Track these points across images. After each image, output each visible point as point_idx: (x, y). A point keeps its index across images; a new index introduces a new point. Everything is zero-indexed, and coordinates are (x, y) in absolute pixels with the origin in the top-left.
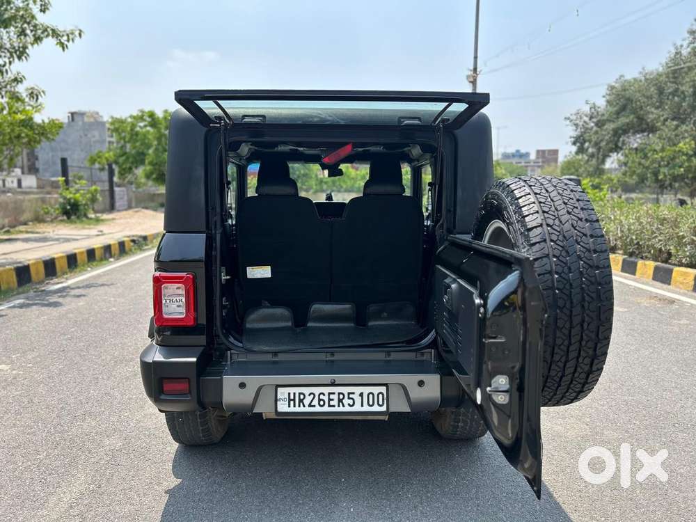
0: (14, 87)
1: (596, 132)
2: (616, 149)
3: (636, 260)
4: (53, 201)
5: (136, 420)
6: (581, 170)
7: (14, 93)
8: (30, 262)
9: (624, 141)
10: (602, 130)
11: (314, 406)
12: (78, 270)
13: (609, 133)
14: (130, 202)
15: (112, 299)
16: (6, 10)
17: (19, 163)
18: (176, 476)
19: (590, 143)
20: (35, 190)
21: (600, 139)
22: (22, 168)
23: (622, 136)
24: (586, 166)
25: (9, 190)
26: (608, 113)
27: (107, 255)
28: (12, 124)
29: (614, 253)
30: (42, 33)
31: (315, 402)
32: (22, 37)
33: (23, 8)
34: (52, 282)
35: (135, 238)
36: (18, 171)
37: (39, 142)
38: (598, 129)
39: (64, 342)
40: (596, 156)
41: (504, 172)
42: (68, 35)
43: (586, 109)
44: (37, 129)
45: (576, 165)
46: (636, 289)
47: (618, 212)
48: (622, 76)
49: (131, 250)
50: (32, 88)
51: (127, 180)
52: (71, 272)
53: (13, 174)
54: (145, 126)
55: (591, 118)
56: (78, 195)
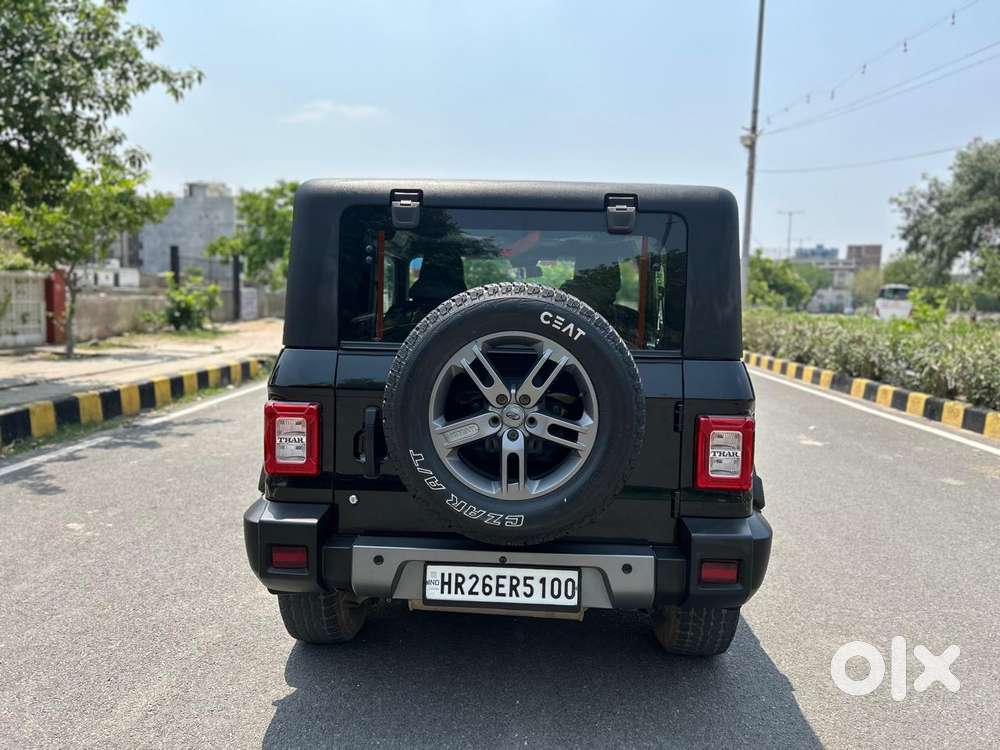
0: (110, 149)
1: (938, 222)
2: (969, 245)
3: (984, 412)
4: (157, 305)
5: (244, 605)
6: (914, 277)
7: (109, 156)
8: (121, 387)
9: (981, 234)
10: (947, 218)
11: (477, 594)
12: (184, 399)
13: (956, 223)
14: (261, 308)
15: (227, 441)
16: (102, 44)
17: (118, 253)
18: (290, 682)
19: (928, 237)
20: (137, 290)
21: (944, 231)
22: (121, 259)
23: (978, 228)
24: (923, 270)
25: (103, 289)
26: (957, 193)
27: (225, 380)
28: (106, 199)
29: (953, 399)
30: (150, 76)
31: (478, 588)
32: (123, 82)
33: (124, 42)
34: (148, 415)
35: (264, 359)
36: (115, 263)
37: (141, 224)
38: (942, 217)
39: (158, 496)
40: (937, 257)
41: (797, 276)
42: (183, 79)
43: (923, 186)
44: (139, 207)
45: (908, 268)
46: (982, 453)
47: (960, 339)
48: (976, 140)
49: (257, 374)
50: (134, 151)
51: (258, 278)
52: (175, 401)
53: (108, 267)
54: (286, 204)
55: (930, 200)
56: (190, 297)
